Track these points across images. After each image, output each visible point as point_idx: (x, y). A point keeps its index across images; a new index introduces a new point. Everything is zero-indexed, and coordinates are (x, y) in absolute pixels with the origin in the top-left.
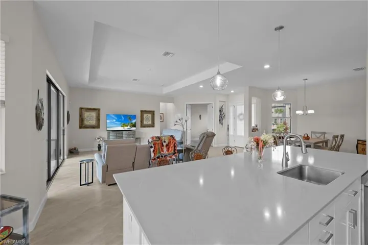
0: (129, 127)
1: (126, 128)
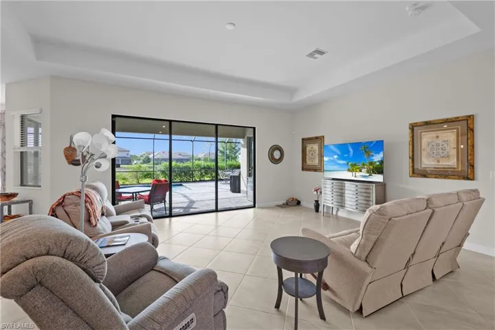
0: (364, 172)
1: (359, 176)
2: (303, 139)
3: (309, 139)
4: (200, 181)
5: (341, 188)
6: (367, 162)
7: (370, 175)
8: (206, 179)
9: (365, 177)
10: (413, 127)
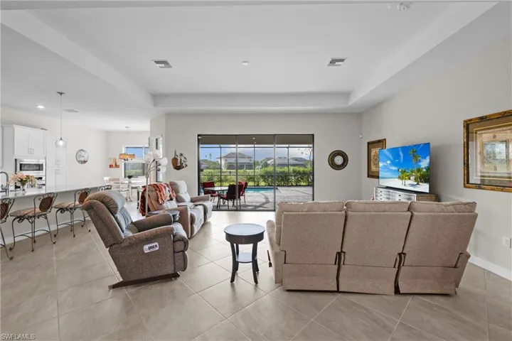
0: (412, 181)
1: (408, 185)
2: (369, 143)
3: (373, 143)
4: (297, 186)
5: (388, 196)
6: (415, 169)
7: (418, 184)
8: (302, 184)
9: (412, 185)
10: (467, 125)
